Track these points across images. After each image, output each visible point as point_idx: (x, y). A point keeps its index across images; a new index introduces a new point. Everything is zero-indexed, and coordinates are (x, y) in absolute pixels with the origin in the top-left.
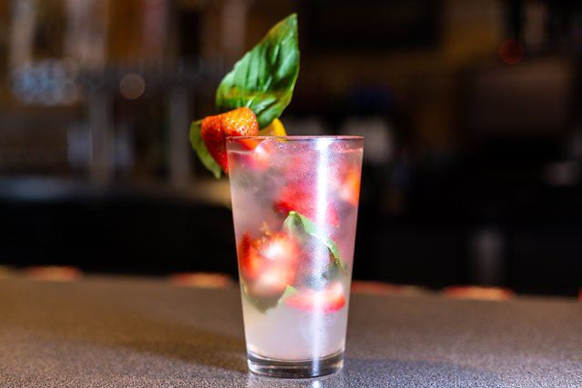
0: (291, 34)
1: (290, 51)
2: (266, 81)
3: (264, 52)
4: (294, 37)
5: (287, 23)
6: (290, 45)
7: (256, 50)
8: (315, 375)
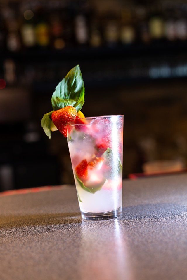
0: (79, 74)
1: (80, 81)
2: (68, 94)
3: (67, 82)
4: (80, 74)
5: (76, 69)
6: (80, 78)
7: (63, 81)
8: (115, 217)
